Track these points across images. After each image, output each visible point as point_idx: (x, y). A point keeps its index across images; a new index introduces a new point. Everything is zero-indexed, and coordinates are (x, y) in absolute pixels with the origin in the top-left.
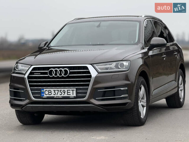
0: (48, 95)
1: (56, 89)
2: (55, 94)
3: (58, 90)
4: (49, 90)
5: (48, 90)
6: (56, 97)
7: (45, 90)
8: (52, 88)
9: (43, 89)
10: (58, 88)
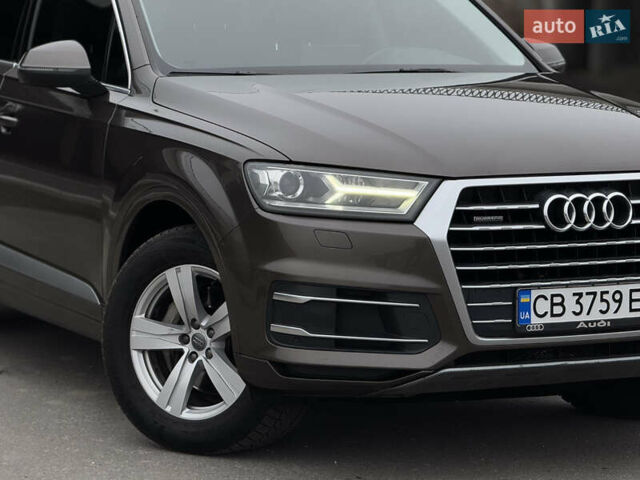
0: (548, 320)
1: (584, 290)
2: (578, 311)
3: (595, 294)
4: (553, 296)
5: (548, 293)
6: (586, 323)
7: (535, 293)
8: (567, 286)
9: (527, 291)
10: (593, 284)
